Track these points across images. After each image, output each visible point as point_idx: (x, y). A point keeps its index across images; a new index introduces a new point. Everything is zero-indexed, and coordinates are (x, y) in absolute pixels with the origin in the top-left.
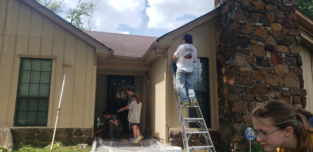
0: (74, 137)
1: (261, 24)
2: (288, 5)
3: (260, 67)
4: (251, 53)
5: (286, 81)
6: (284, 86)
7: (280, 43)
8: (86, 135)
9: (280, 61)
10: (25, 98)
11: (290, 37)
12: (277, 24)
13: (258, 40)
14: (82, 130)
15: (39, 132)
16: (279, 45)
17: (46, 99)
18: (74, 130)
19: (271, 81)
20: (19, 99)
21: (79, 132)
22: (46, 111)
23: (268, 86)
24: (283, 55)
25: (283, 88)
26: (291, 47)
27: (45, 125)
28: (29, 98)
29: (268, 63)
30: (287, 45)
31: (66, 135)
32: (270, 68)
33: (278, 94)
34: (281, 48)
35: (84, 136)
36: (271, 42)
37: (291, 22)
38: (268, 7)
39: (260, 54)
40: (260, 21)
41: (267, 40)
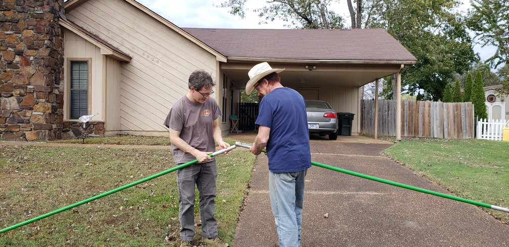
1: (11, 32)
2: (38, 12)
3: (9, 69)
4: (2, 58)
5: (32, 80)
6: (29, 84)
7: (30, 48)
9: (28, 63)
11: (41, 42)
12: (28, 31)
13: (8, 47)
16: (29, 49)
19: (17, 80)
23: (14, 85)
24: (32, 58)
25: (29, 87)
26: (41, 50)
29: (16, 66)
30: (35, 49)
32: (18, 70)
33: (22, 91)
34: (30, 52)
36: (20, 48)
37: (42, 28)
38: (19, 16)
39: (10, 59)
40: (12, 30)
41: (17, 46)
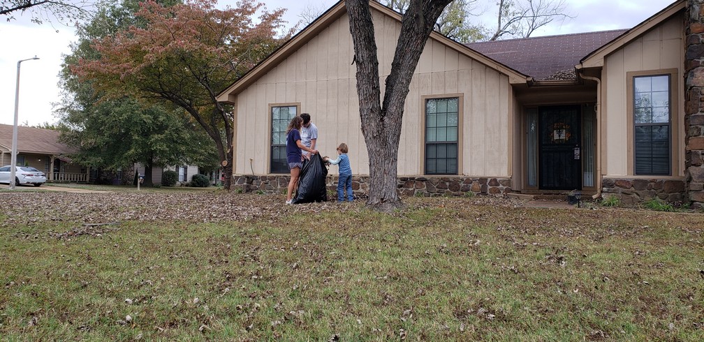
0: (489, 187)
8: (503, 185)
10: (433, 144)
14: (498, 179)
15: (450, 182)
17: (455, 144)
18: (489, 180)
20: (428, 146)
21: (495, 181)
22: (456, 158)
27: (456, 173)
28: (437, 145)
31: (480, 185)
35: (501, 186)
